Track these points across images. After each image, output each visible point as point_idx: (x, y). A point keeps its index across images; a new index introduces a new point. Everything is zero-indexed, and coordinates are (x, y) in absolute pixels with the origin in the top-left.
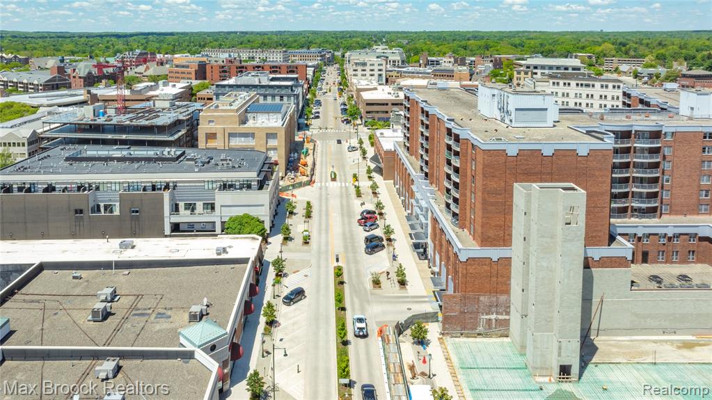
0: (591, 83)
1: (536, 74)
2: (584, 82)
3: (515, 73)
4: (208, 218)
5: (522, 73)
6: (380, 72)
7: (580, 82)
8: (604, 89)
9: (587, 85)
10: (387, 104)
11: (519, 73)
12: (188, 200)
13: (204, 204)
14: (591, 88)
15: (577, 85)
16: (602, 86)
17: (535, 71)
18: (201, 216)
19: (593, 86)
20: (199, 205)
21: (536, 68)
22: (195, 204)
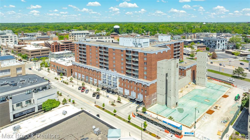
0: (102, 37)
1: (75, 36)
2: (100, 37)
3: (69, 36)
4: (30, 107)
5: (71, 36)
6: (15, 40)
7: (99, 37)
8: (106, 39)
9: (101, 38)
10: (39, 51)
11: (70, 36)
12: (18, 102)
13: (26, 101)
14: (102, 39)
15: (98, 38)
16: (105, 38)
17: (75, 35)
18: (26, 107)
19: (103, 38)
20: (24, 103)
21: (75, 34)
22: (21, 103)
